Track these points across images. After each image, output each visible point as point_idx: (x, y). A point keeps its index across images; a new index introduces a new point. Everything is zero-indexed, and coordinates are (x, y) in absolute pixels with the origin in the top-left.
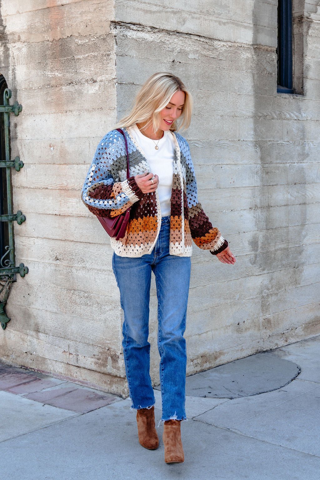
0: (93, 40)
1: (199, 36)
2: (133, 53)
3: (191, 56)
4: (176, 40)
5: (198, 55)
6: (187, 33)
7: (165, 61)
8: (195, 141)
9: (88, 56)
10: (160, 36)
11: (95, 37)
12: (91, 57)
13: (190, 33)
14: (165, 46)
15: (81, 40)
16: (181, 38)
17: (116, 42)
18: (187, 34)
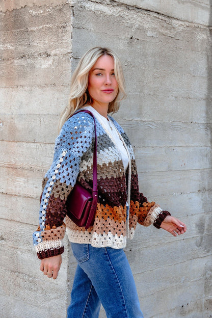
0: (49, 11)
1: (158, 13)
2: (91, 26)
3: (149, 34)
4: (135, 16)
5: (156, 33)
6: (146, 9)
7: (123, 38)
9: (42, 28)
10: (119, 10)
11: (51, 8)
12: (46, 30)
13: (149, 9)
14: (123, 21)
15: (35, 11)
16: (140, 14)
17: (73, 13)
18: (146, 10)
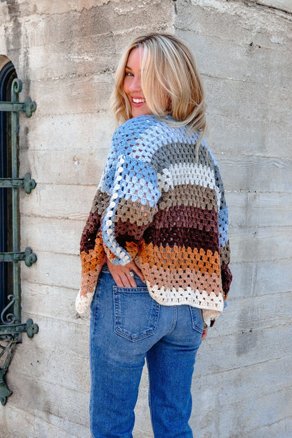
0: (141, 8)
1: (286, 12)
2: (198, 27)
3: (274, 39)
4: (255, 15)
5: (283, 38)
6: (270, 5)
7: (240, 44)
8: (275, 160)
9: (133, 31)
10: (235, 6)
11: (145, 3)
12: (137, 32)
13: (274, 6)
14: (241, 21)
15: (123, 8)
16: (262, 12)
17: (176, 9)
18: (270, 7)
